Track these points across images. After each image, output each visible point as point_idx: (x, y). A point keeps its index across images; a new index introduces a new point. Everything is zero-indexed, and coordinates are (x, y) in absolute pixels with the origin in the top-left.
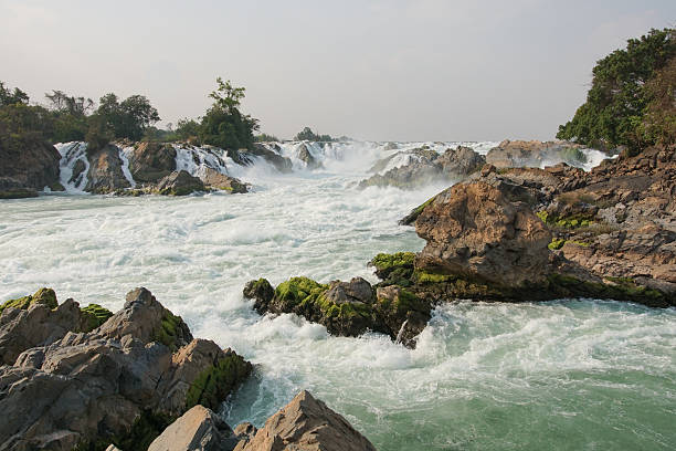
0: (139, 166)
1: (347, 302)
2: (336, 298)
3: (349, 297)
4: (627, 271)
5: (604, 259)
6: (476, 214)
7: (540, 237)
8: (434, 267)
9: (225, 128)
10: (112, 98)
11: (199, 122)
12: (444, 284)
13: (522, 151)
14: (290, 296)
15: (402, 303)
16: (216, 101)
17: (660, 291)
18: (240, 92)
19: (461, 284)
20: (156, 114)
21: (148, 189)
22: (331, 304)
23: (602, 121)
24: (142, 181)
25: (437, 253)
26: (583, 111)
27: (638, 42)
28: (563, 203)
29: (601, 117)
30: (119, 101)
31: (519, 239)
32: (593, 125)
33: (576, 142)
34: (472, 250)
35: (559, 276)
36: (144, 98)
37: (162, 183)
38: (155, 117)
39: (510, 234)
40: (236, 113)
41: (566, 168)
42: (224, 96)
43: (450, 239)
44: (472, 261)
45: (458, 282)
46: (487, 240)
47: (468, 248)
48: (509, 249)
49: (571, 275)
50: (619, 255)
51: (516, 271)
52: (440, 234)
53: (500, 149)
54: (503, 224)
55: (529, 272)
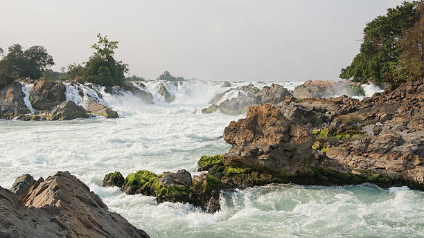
0: (37, 98)
1: (172, 185)
2: (165, 183)
3: (175, 182)
4: (371, 165)
5: (356, 158)
6: (263, 125)
7: (306, 141)
8: (236, 163)
9: (103, 70)
10: (18, 48)
11: (84, 66)
12: (243, 175)
13: (319, 87)
14: (135, 183)
15: (209, 185)
16: (96, 51)
17: (390, 178)
18: (114, 44)
19: (255, 174)
20: (51, 60)
21: (44, 114)
22: (162, 187)
23: (370, 66)
24: (39, 109)
25: (237, 153)
26: (358, 59)
27: (394, 11)
28: (340, 122)
29: (370, 63)
30: (24, 50)
31: (292, 142)
32: (365, 68)
33: (353, 81)
34: (260, 150)
35: (322, 169)
36: (42, 48)
37: (54, 110)
38: (51, 62)
39: (286, 139)
40: (111, 59)
41: (346, 99)
42: (102, 47)
43: (246, 143)
44: (260, 158)
45: (253, 173)
46: (271, 144)
47: (258, 149)
48: (285, 150)
49: (330, 168)
50: (366, 154)
51: (291, 164)
52: (239, 140)
53: (304, 86)
54: (280, 132)
55: (300, 165)
